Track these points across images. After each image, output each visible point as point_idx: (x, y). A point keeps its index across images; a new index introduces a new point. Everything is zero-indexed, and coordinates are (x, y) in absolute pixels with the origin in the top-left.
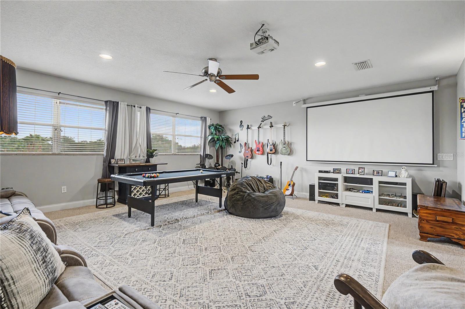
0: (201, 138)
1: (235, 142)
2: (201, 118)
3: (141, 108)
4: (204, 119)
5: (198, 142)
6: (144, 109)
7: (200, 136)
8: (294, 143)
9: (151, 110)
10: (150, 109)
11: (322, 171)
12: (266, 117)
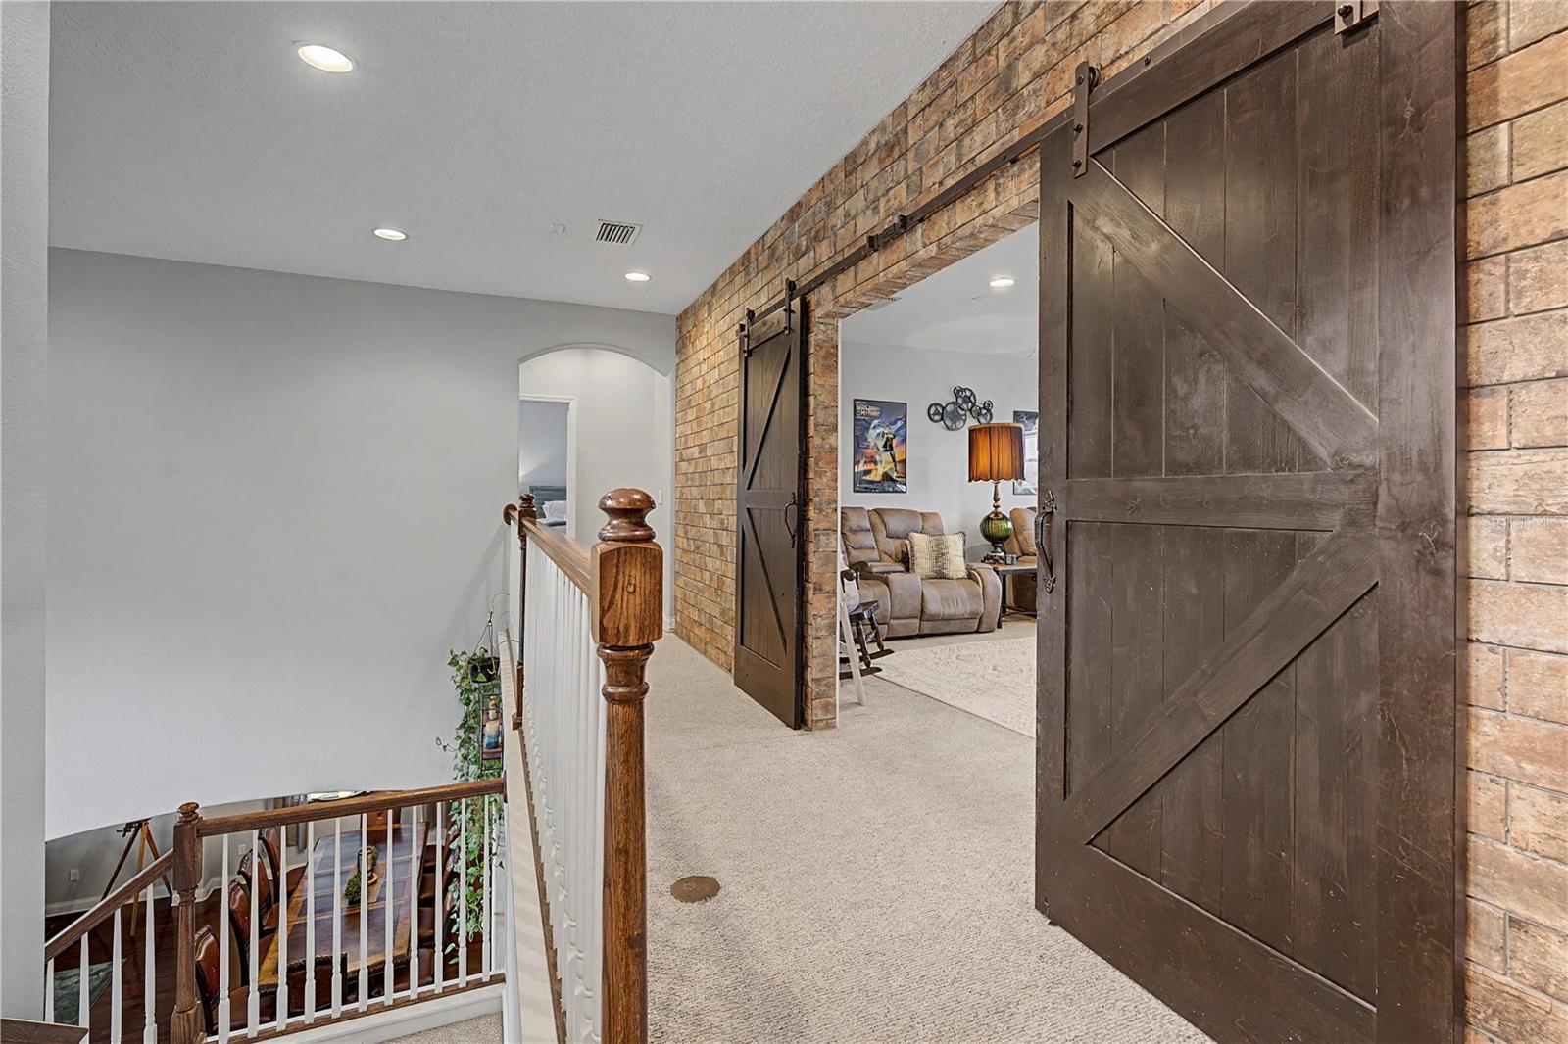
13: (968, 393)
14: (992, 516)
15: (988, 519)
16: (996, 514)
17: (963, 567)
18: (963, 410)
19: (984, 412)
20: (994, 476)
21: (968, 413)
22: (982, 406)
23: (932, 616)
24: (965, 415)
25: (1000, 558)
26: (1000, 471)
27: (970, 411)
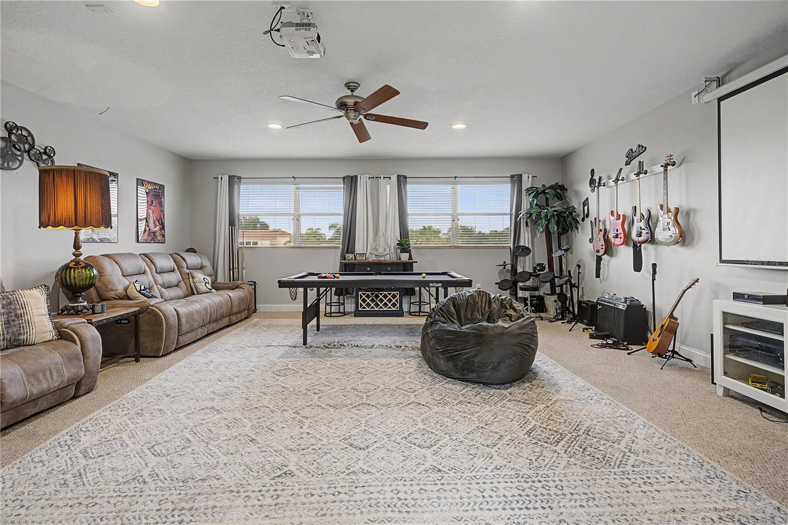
0: (511, 215)
1: (583, 220)
2: (512, 177)
3: (390, 178)
4: (517, 180)
5: (504, 224)
6: (394, 178)
7: (509, 212)
8: (695, 210)
9: (407, 179)
10: (405, 177)
11: (744, 295)
12: (633, 151)
13: (24, 133)
14: (71, 265)
15: (66, 267)
16: (77, 263)
17: (49, 326)
18: (19, 150)
19: (45, 157)
20: (77, 222)
21: (26, 155)
22: (42, 151)
23: (14, 403)
24: (22, 156)
25: (84, 307)
26: (88, 217)
27: (28, 152)
